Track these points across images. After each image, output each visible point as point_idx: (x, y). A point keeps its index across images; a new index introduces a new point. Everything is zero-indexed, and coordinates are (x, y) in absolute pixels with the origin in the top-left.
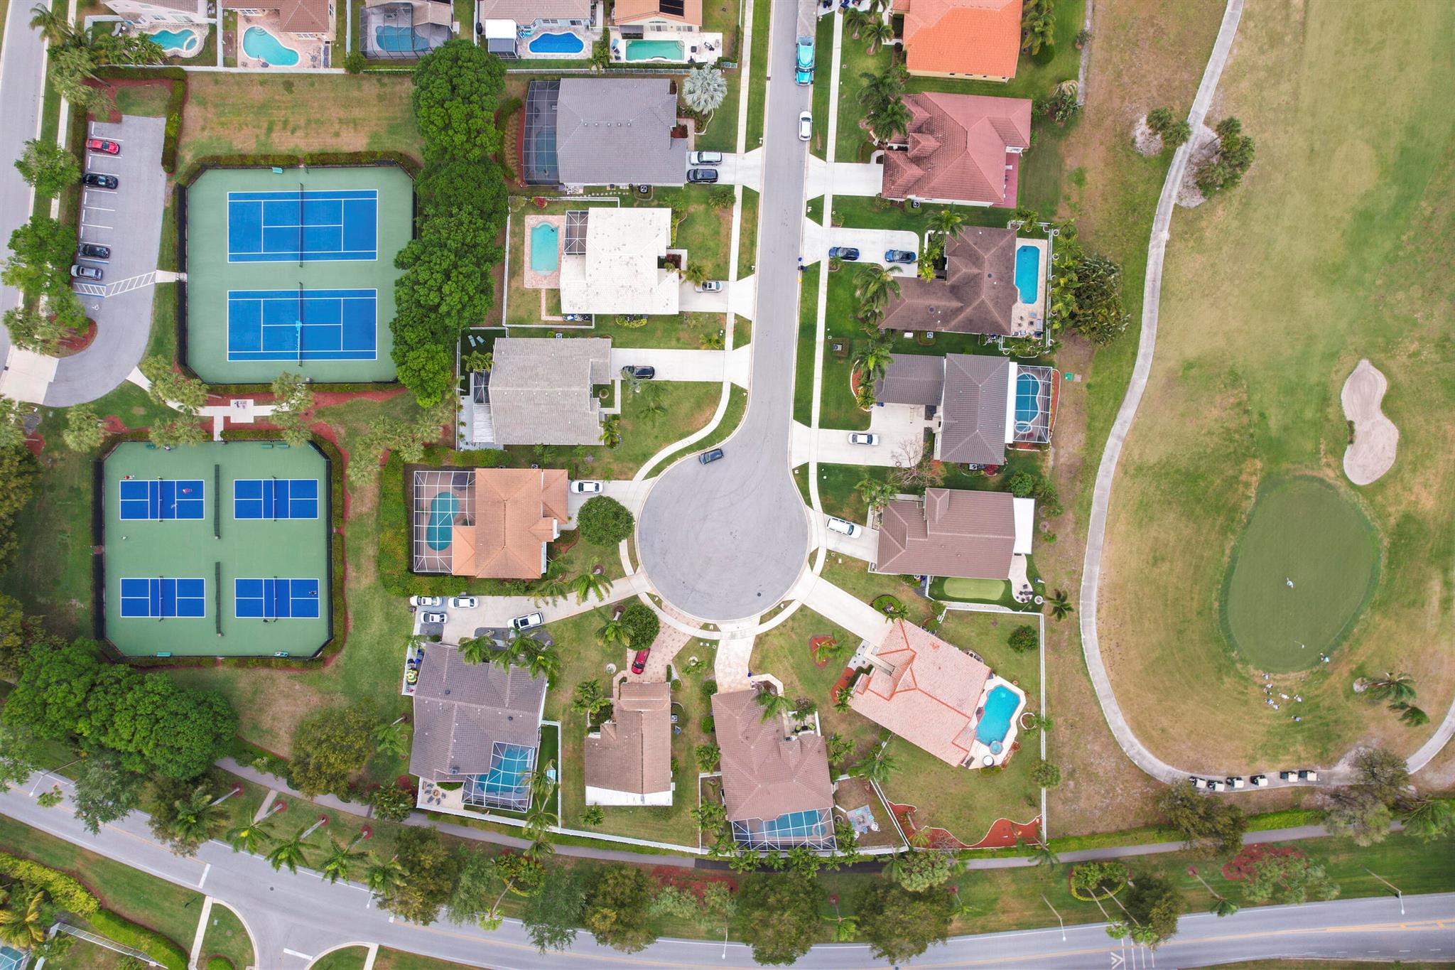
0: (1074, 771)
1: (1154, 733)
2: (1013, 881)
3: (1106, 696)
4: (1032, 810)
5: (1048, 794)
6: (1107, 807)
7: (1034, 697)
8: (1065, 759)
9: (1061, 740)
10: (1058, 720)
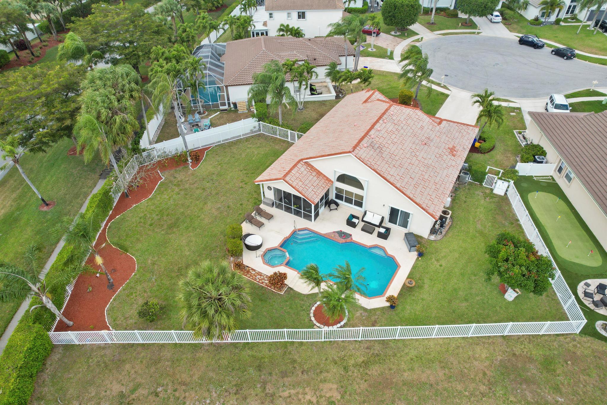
8: (232, 401)
9: (281, 394)
10: (335, 386)
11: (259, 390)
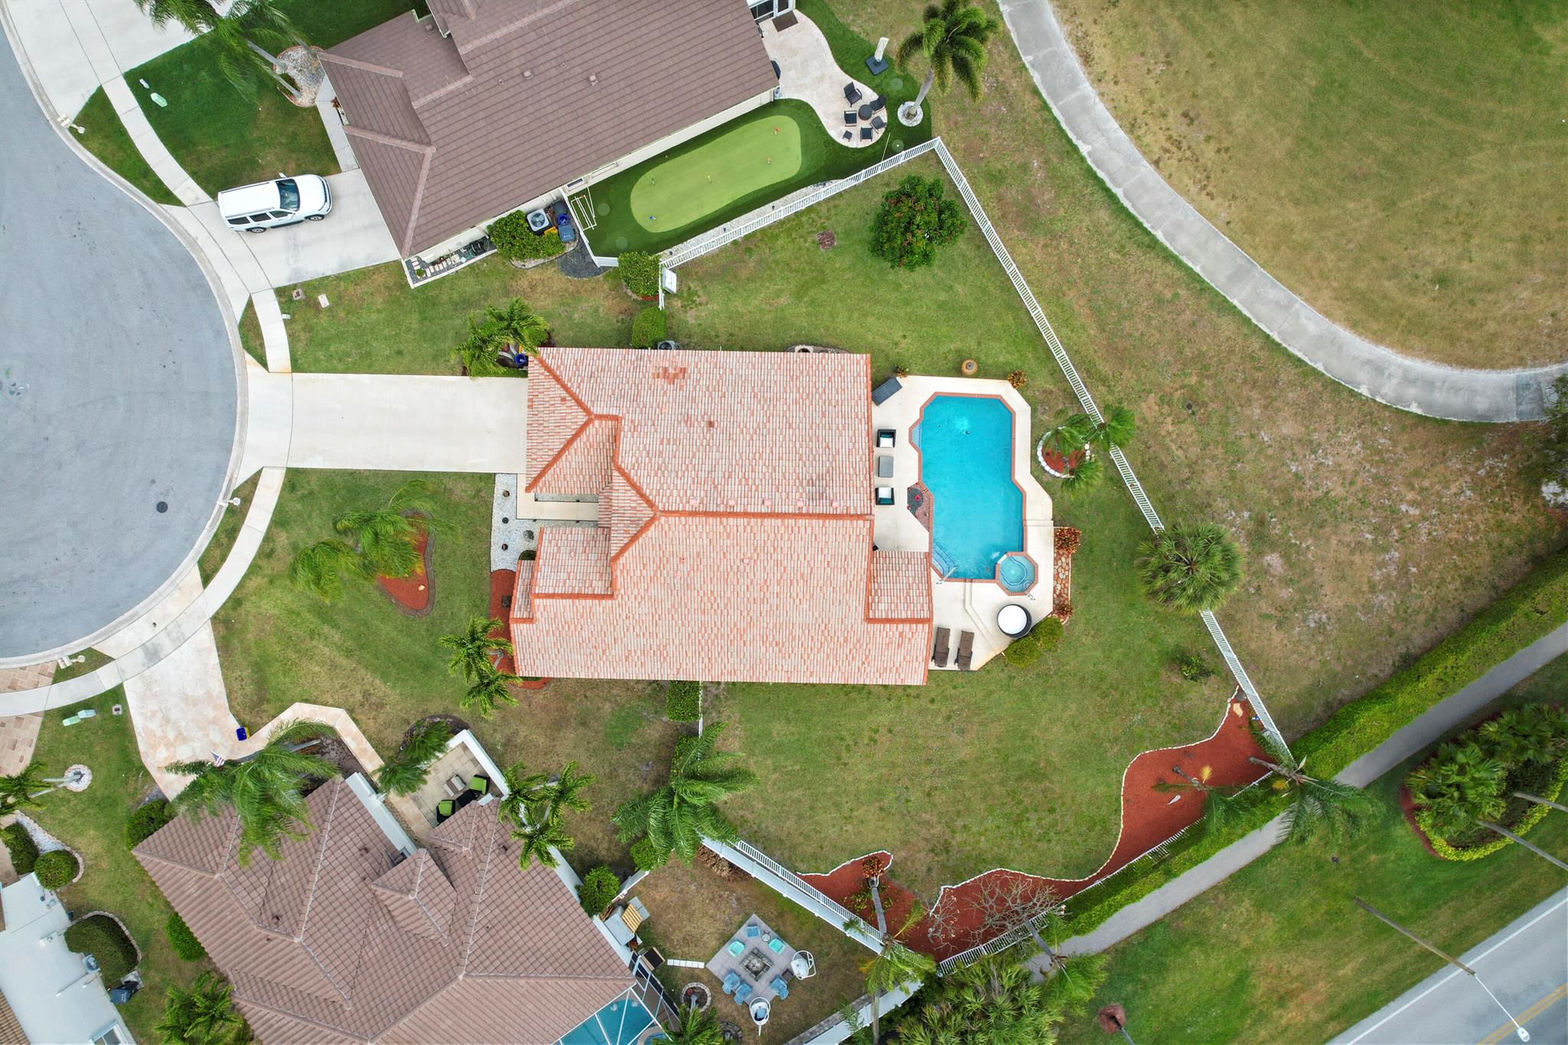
0: (1261, 522)
1: (1422, 302)
2: (1260, 906)
3: (1237, 277)
4: (1206, 689)
5: (1228, 621)
6: (1403, 570)
7: (1043, 382)
8: (1220, 504)
9: (1183, 458)
10: (1143, 405)
11: (1193, 484)
